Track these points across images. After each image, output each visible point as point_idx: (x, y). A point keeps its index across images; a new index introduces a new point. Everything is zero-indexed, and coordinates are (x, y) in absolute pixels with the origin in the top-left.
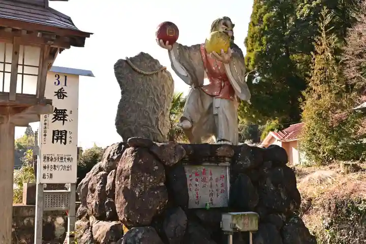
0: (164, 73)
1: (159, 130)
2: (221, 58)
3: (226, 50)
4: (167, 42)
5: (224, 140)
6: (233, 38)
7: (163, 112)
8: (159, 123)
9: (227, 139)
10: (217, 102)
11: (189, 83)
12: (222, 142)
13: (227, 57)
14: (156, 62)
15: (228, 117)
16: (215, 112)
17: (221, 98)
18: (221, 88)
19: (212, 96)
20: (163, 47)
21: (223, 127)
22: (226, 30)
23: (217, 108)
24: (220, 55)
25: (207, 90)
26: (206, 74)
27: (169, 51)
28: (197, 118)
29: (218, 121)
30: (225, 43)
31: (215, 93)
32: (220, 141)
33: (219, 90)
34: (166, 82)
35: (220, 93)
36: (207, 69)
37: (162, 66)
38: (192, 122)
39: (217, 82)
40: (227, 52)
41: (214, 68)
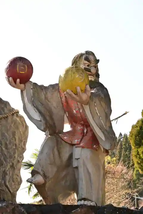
0: (15, 117)
1: (7, 186)
2: (78, 98)
3: (83, 89)
4: (18, 80)
5: (85, 199)
6: (97, 75)
7: (13, 164)
8: (7, 177)
9: (89, 198)
10: (78, 152)
11: (42, 128)
12: (82, 202)
13: (85, 97)
14: (6, 104)
15: (90, 170)
16: (75, 164)
17: (83, 147)
18: (83, 135)
19: (73, 145)
20: (14, 87)
21: (84, 182)
22: (88, 66)
23: (77, 159)
24: (76, 94)
25: (65, 138)
26: (66, 119)
27: (22, 92)
28: (52, 171)
29: (78, 175)
30: (81, 79)
31: (76, 141)
32: (81, 200)
33: (81, 137)
34: (17, 128)
35: (81, 141)
36: (67, 113)
37: (13, 109)
38: (45, 176)
39: (79, 128)
40: (85, 91)
41: (74, 111)
